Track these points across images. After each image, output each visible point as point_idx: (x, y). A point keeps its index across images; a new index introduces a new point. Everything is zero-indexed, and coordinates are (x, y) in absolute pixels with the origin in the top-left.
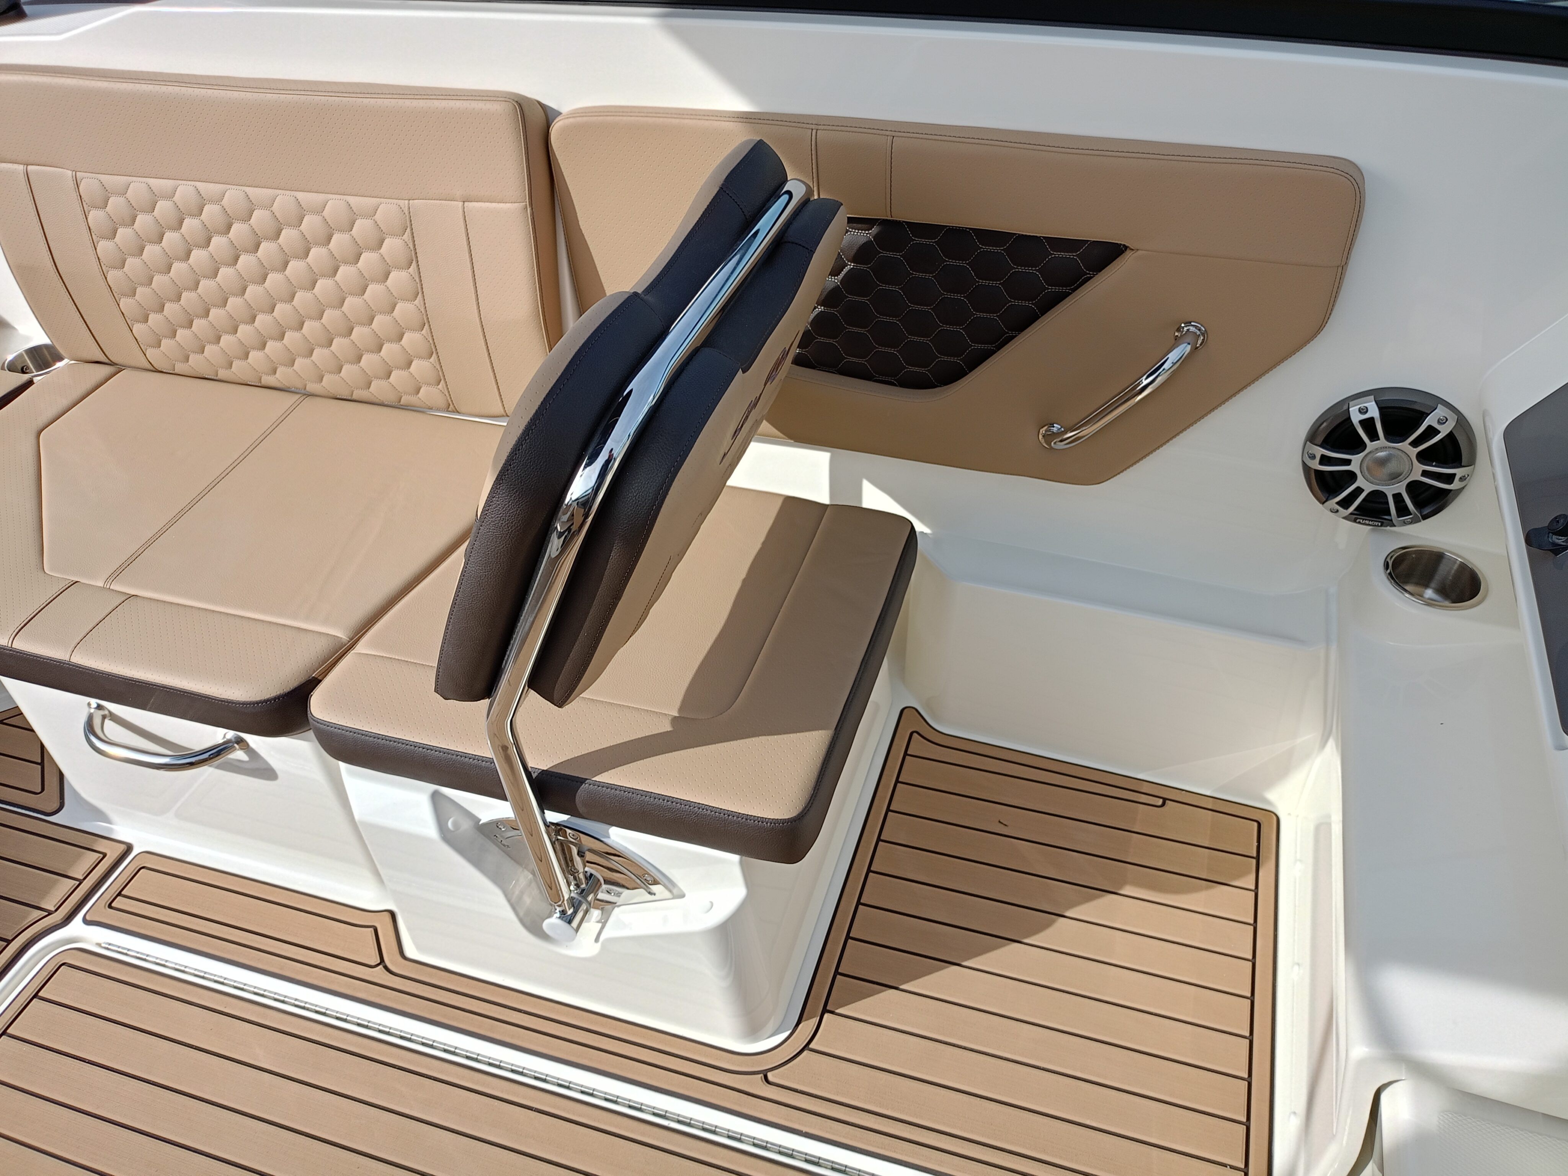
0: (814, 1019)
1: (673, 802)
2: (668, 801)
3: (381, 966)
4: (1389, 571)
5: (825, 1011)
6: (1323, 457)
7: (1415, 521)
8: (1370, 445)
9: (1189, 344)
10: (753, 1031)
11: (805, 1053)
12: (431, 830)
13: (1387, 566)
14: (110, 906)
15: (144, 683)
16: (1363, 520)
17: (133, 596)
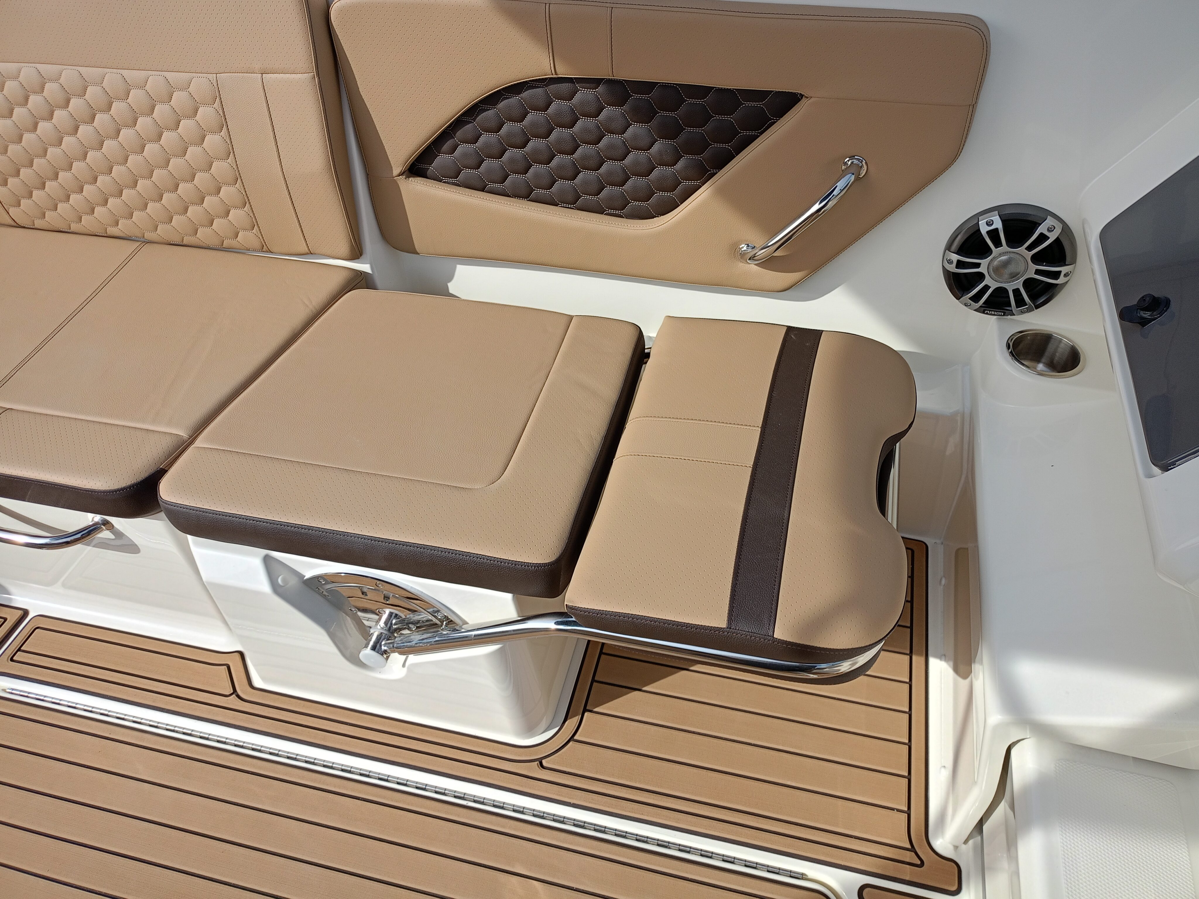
0: (577, 717)
3: (234, 695)
4: (1010, 350)
5: (585, 710)
6: (959, 262)
7: (1030, 310)
8: (995, 251)
9: (853, 174)
10: (530, 729)
11: (571, 743)
12: (265, 587)
13: (1008, 347)
14: (12, 660)
15: (21, 479)
16: (990, 311)
17: (9, 409)
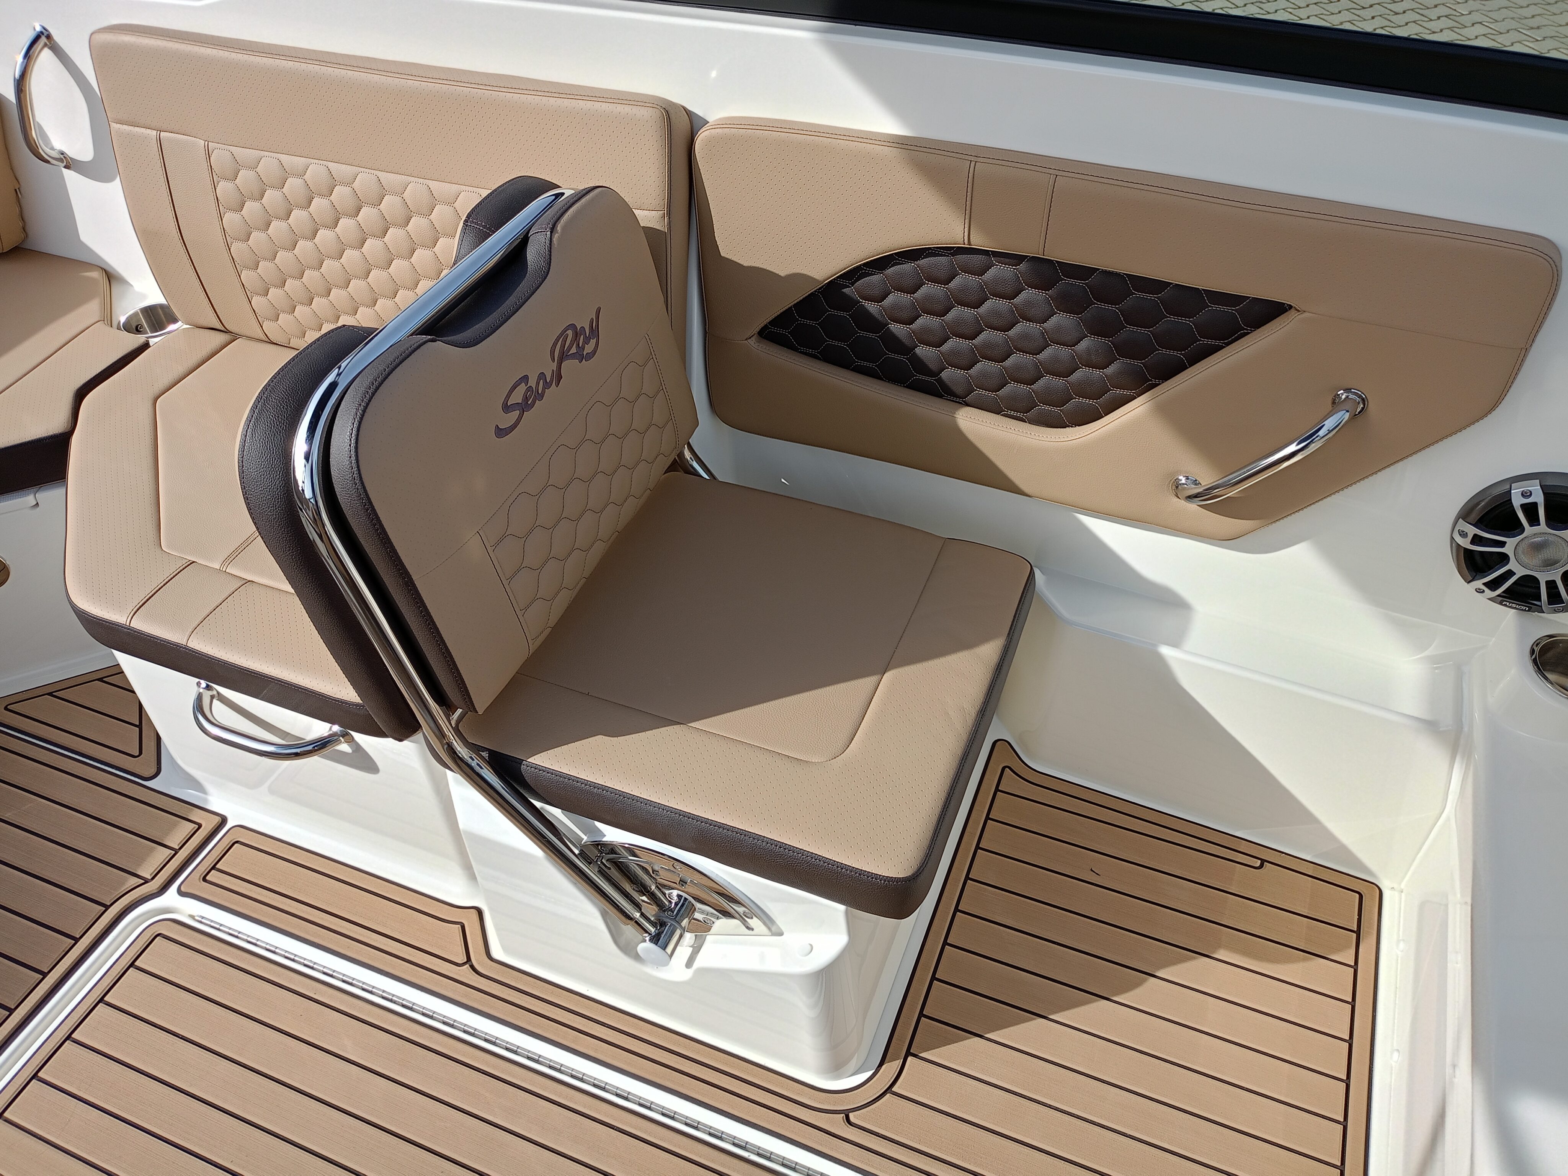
0: (899, 1061)
1: (785, 849)
2: (781, 848)
3: (467, 965)
4: (1533, 657)
5: (908, 1053)
6: (1476, 536)
8: (1529, 530)
9: (1348, 411)
10: (836, 1068)
11: (888, 1095)
13: (1532, 653)
14: (204, 879)
15: (259, 675)
16: (1510, 603)
17: (249, 581)
